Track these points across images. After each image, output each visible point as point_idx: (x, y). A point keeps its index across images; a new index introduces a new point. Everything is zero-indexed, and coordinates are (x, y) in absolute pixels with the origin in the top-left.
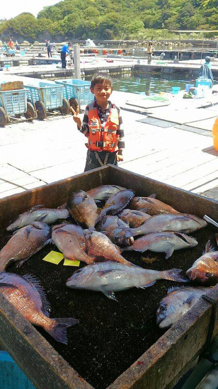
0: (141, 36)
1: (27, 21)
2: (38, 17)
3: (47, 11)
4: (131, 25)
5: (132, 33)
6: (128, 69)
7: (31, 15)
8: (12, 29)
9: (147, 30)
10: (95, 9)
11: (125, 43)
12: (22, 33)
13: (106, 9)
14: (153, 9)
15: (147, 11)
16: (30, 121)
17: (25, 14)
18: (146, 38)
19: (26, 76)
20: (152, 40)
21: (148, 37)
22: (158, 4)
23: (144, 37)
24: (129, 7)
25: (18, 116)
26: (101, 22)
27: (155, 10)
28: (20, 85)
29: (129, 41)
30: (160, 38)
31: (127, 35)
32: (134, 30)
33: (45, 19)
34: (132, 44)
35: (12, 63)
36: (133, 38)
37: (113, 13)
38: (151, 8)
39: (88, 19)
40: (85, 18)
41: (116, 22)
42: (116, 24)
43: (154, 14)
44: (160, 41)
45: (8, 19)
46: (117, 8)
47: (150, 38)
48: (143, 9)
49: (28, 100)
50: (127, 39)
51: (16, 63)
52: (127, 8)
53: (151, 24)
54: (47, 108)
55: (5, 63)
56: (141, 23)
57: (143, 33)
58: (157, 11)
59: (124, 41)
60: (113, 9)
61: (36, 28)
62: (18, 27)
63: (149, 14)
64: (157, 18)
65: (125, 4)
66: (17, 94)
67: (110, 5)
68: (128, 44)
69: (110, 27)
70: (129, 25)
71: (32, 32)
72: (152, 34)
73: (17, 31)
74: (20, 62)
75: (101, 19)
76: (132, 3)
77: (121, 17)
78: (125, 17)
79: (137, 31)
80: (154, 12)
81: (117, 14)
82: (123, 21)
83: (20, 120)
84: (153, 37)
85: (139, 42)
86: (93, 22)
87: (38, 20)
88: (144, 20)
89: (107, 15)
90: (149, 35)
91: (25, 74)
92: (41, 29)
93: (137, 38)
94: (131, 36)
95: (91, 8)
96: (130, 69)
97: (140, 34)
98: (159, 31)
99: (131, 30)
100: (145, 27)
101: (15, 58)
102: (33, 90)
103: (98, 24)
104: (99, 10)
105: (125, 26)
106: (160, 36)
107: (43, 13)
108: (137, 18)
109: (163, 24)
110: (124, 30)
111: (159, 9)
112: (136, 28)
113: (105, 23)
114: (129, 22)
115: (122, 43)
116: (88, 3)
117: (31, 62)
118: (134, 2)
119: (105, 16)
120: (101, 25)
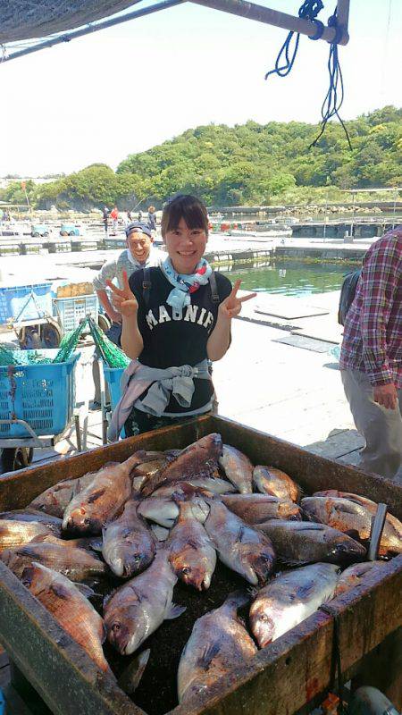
0: (291, 199)
1: (100, 178)
2: (119, 171)
3: (133, 162)
4: (274, 181)
5: (275, 194)
6: (264, 253)
7: (107, 167)
8: (74, 190)
9: (301, 188)
10: (213, 158)
11: (263, 210)
12: (92, 197)
13: (232, 157)
14: (312, 154)
15: (301, 158)
17: (97, 165)
18: (298, 202)
20: (308, 204)
21: (303, 199)
22: (318, 146)
23: (296, 200)
24: (269, 153)
26: (223, 177)
27: (315, 155)
29: (269, 207)
30: (323, 201)
31: (266, 197)
32: (279, 189)
33: (130, 174)
35: (70, 246)
37: (243, 164)
38: (307, 152)
39: (201, 174)
40: (196, 171)
41: (248, 177)
42: (247, 180)
43: (312, 163)
46: (249, 154)
47: (305, 202)
48: (293, 156)
50: (267, 203)
51: (76, 247)
52: (265, 154)
53: (307, 178)
55: (57, 245)
56: (291, 177)
57: (293, 193)
58: (318, 158)
59: (262, 208)
60: (244, 156)
61: (114, 188)
62: (84, 187)
63: (303, 162)
64: (318, 168)
65: (263, 148)
67: (239, 150)
68: (268, 211)
69: (239, 185)
70: (271, 182)
71: (107, 195)
72: (309, 195)
73: (83, 193)
75: (223, 173)
76: (275, 146)
77: (257, 169)
78: (263, 168)
79: (284, 190)
80: (313, 158)
81: (251, 165)
82: (259, 175)
84: (310, 200)
85: (287, 208)
86: (209, 179)
87: (117, 176)
88: (296, 172)
89: (233, 166)
90: (303, 196)
92: (122, 190)
93: (283, 201)
94: (273, 198)
95: (206, 156)
96: (268, 253)
97: (289, 195)
98: (321, 190)
99: (274, 189)
100: (298, 184)
101: (75, 239)
103: (217, 182)
104: (221, 158)
105: (264, 184)
106: (322, 197)
107: (126, 164)
108: (283, 169)
109: (328, 178)
110: (261, 190)
111: (321, 153)
112: (281, 187)
113: (230, 179)
114: (269, 177)
115: (258, 210)
116: (201, 148)
117: (102, 245)
118: (279, 144)
119: (230, 169)
120: (223, 182)
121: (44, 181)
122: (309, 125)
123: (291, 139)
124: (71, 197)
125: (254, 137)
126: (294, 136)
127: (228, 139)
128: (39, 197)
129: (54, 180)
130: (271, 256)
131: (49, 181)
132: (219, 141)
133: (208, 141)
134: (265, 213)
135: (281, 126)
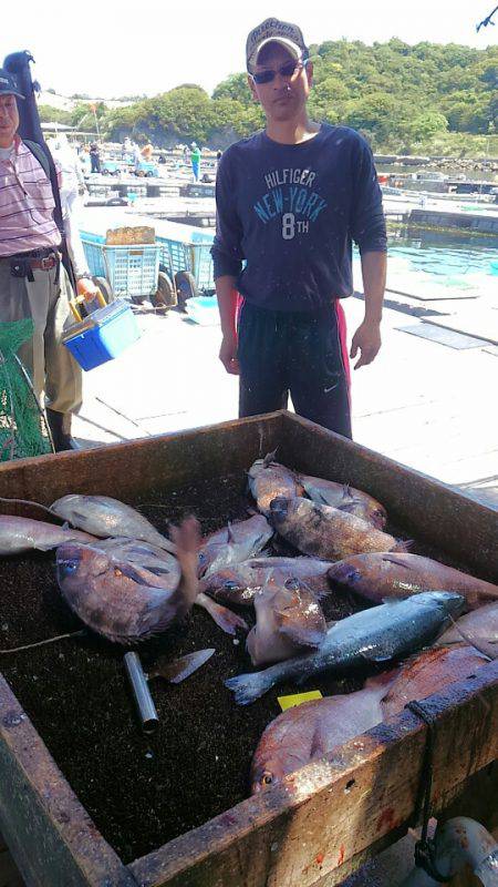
0: (438, 148)
1: (190, 103)
2: (214, 97)
3: (235, 84)
4: (418, 122)
5: (418, 140)
6: (395, 218)
7: (200, 90)
8: (156, 118)
9: (454, 134)
10: (341, 85)
11: (401, 161)
12: (178, 129)
13: (366, 86)
14: (473, 90)
15: (458, 94)
16: (161, 313)
17: (188, 86)
18: (448, 154)
19: (170, 219)
20: (461, 156)
21: (454, 150)
22: (482, 79)
23: (445, 150)
24: (417, 83)
25: (137, 300)
26: (351, 112)
27: (477, 91)
28: (148, 235)
29: (409, 157)
30: (481, 155)
31: (406, 144)
32: (425, 134)
33: (229, 100)
34: (416, 163)
35: (145, 189)
36: (420, 152)
37: (380, 95)
38: (467, 86)
39: (322, 106)
40: (317, 101)
41: (385, 114)
42: (383, 119)
43: (472, 101)
44: (480, 160)
45: (151, 96)
46: (389, 82)
47: (458, 154)
48: (448, 90)
49: (162, 269)
50: (406, 152)
51: (153, 192)
52: (410, 85)
53: (463, 121)
54: (200, 287)
55: (129, 188)
56: (442, 120)
57: (443, 140)
58: (481, 95)
59: (398, 157)
60: (382, 85)
61: (209, 118)
62: (169, 114)
63: (461, 99)
64: (479, 109)
65: (409, 76)
66: (141, 253)
67: (376, 77)
68: (406, 162)
69: (372, 124)
70: (414, 123)
71: (198, 127)
72: (464, 145)
73: (167, 123)
74: (161, 189)
75: (351, 106)
76: (425, 75)
77: (397, 104)
78: (407, 104)
79: (431, 135)
80: (473, 96)
81: (390, 99)
82: (400, 113)
83: (140, 308)
84: (464, 152)
85: (433, 160)
86: (332, 113)
87: (212, 102)
88: (449, 111)
89: (366, 98)
90: (456, 146)
91: (169, 215)
92: (218, 121)
93: (428, 150)
94: (415, 146)
95: (331, 82)
96: (401, 218)
97: (437, 142)
98: (479, 139)
99: (418, 133)
100: (450, 128)
101: (152, 181)
102: (174, 247)
103: (343, 118)
104: (350, 86)
105: (405, 124)
106: (481, 149)
107: (226, 87)
108: (433, 107)
109: (491, 124)
110: (400, 133)
111: (486, 89)
112: (427, 130)
113: (360, 115)
114: (413, 116)
115: (394, 160)
116: (327, 70)
117: (186, 192)
118: (430, 72)
119: (362, 101)
120: (351, 119)
121: (119, 105)
122: (474, 50)
123: (447, 67)
124: (152, 127)
125: (398, 60)
126: (451, 63)
127: (364, 61)
128: (111, 125)
129: (130, 104)
130: (403, 221)
131: (125, 104)
132: (350, 63)
133: (337, 62)
134: (402, 164)
135: (436, 48)
